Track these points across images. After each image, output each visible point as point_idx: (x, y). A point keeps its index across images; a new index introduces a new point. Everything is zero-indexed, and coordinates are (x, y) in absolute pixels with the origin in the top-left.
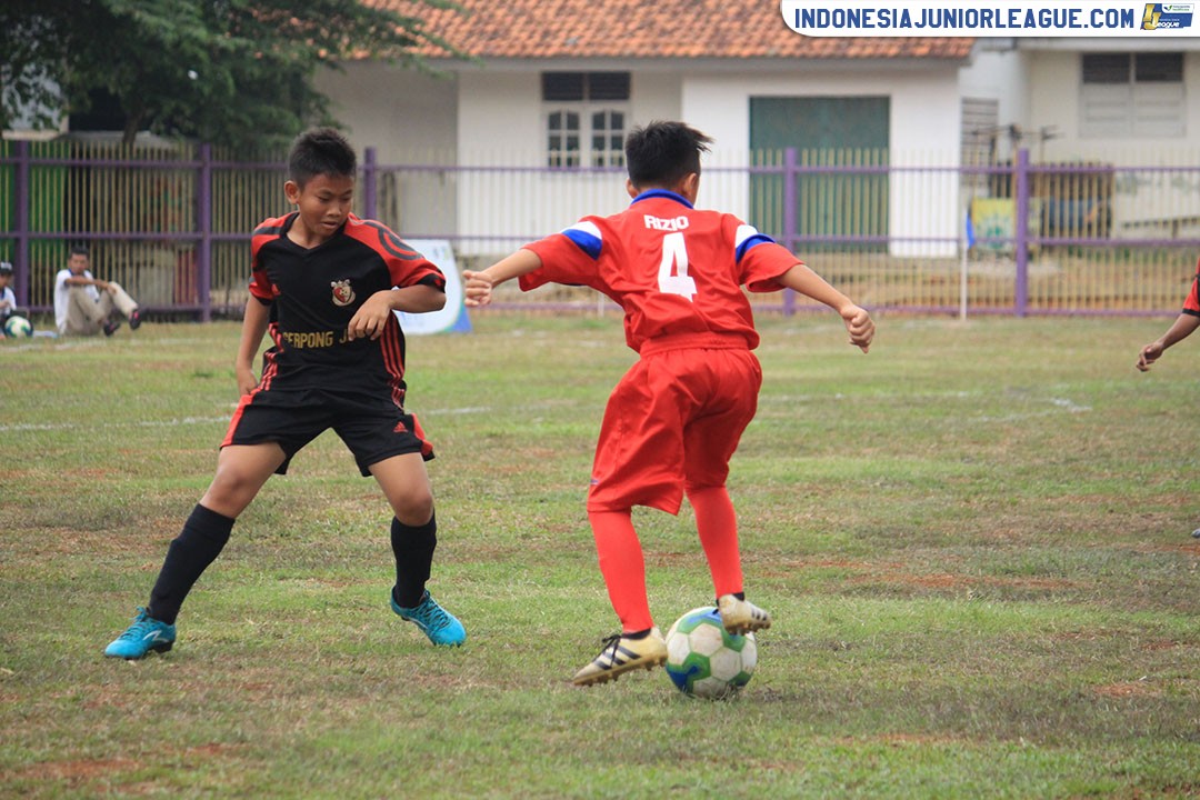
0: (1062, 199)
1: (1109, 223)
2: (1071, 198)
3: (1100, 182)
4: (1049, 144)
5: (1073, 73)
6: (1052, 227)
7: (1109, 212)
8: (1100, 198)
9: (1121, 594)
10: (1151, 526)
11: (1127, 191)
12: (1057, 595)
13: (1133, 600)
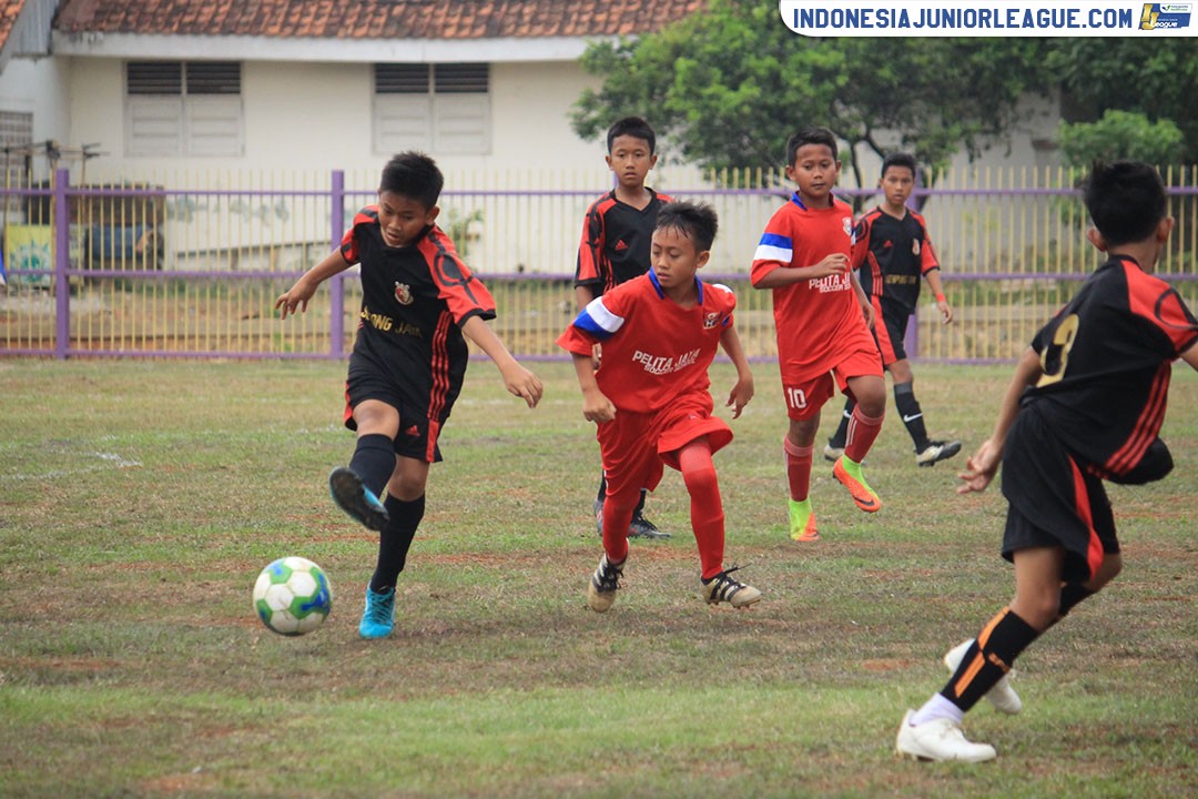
0: (107, 225)
1: (161, 253)
2: (118, 225)
4: (91, 163)
5: (117, 82)
6: (96, 257)
7: (161, 239)
8: (150, 225)
9: (174, 675)
10: (207, 597)
11: (181, 217)
12: (101, 677)
13: (187, 681)
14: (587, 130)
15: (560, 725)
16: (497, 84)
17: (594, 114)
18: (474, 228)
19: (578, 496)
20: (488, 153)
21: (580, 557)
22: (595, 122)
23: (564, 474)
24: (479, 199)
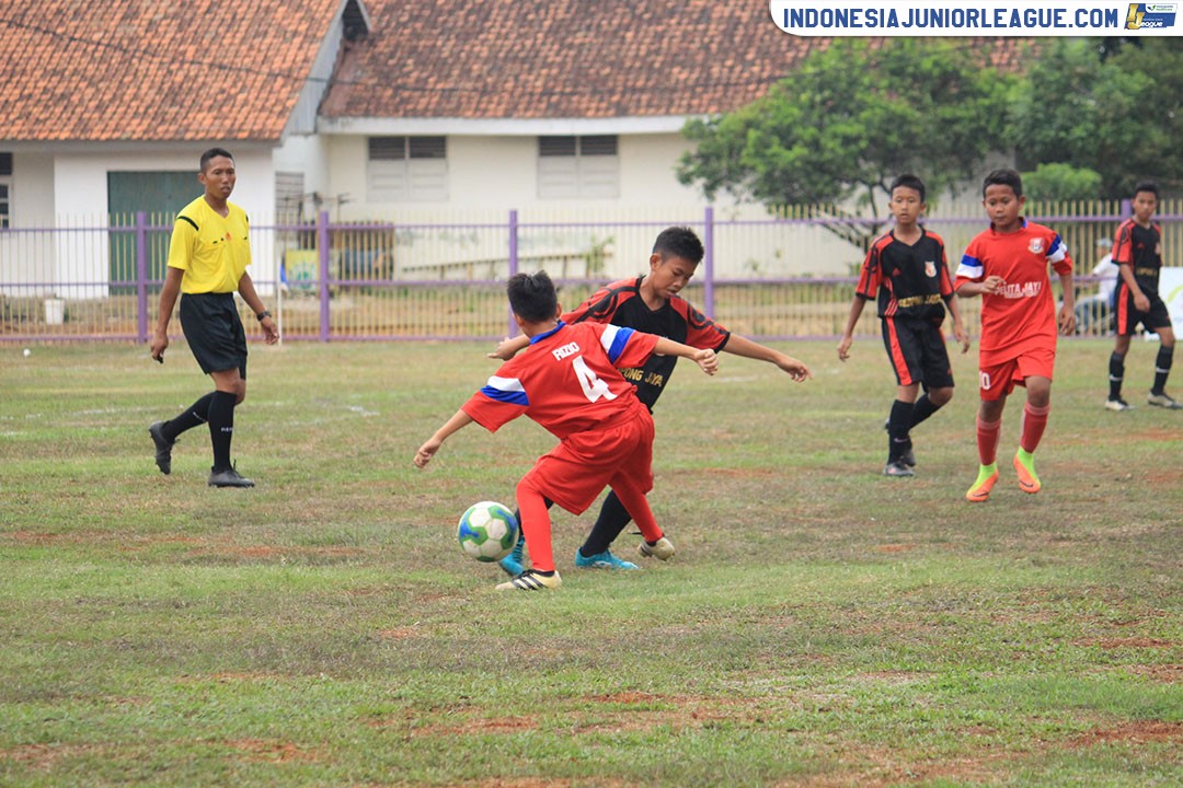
0: (355, 249)
1: (391, 268)
2: (362, 249)
3: (384, 237)
4: (344, 206)
5: (362, 151)
6: (348, 271)
7: (391, 259)
8: (384, 248)
9: (401, 558)
10: (424, 505)
11: (405, 243)
12: (351, 560)
13: (410, 562)
14: (686, 179)
15: (668, 592)
16: (623, 149)
17: (691, 168)
18: (608, 249)
19: (680, 433)
20: (617, 196)
21: (682, 476)
22: (692, 174)
23: (671, 418)
24: (611, 229)
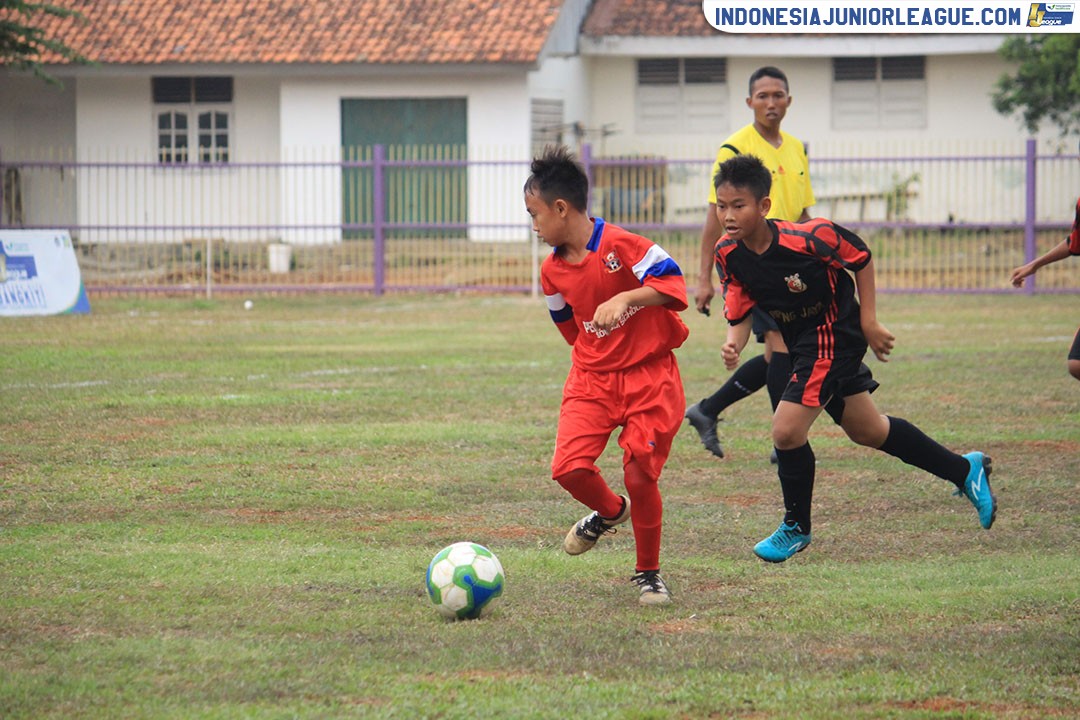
0: (621, 188)
1: (663, 210)
2: (629, 188)
3: (654, 174)
4: (610, 139)
5: (630, 75)
6: (613, 213)
7: (663, 200)
8: (654, 187)
9: (673, 542)
10: (700, 481)
12: (617, 543)
13: (684, 546)
14: (1004, 107)
15: (983, 583)
16: (933, 73)
17: (1010, 94)
18: (913, 187)
19: (996, 401)
20: (924, 127)
21: (999, 449)
22: (1012, 100)
23: (986, 383)
24: (917, 165)
